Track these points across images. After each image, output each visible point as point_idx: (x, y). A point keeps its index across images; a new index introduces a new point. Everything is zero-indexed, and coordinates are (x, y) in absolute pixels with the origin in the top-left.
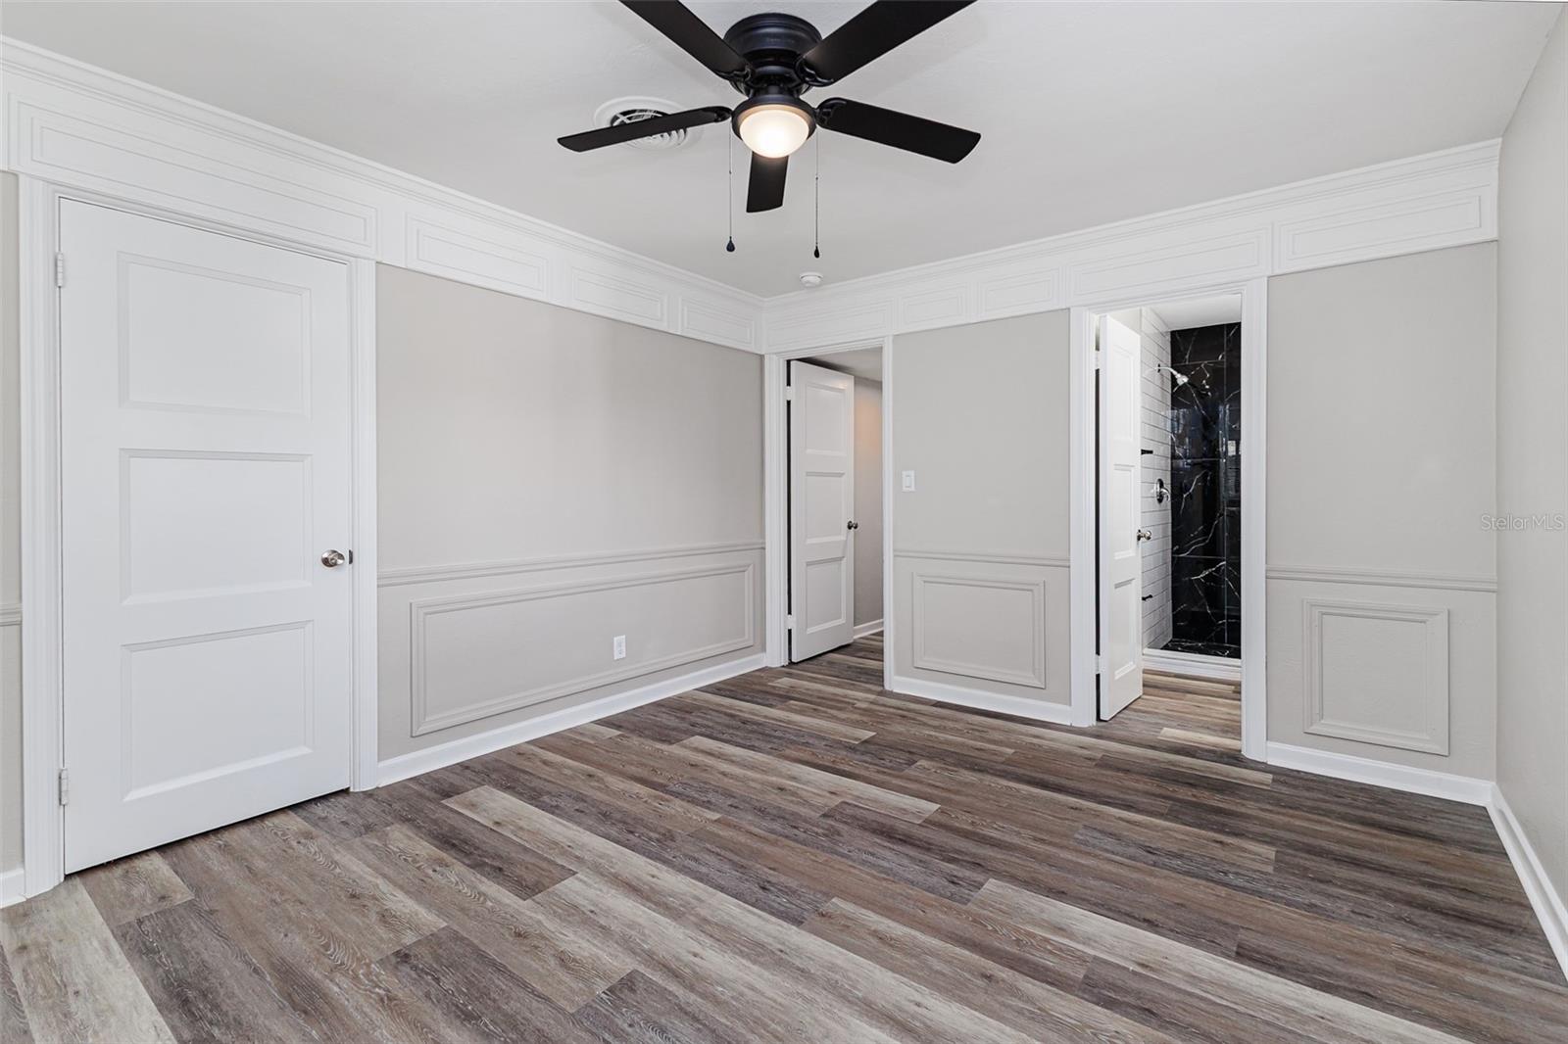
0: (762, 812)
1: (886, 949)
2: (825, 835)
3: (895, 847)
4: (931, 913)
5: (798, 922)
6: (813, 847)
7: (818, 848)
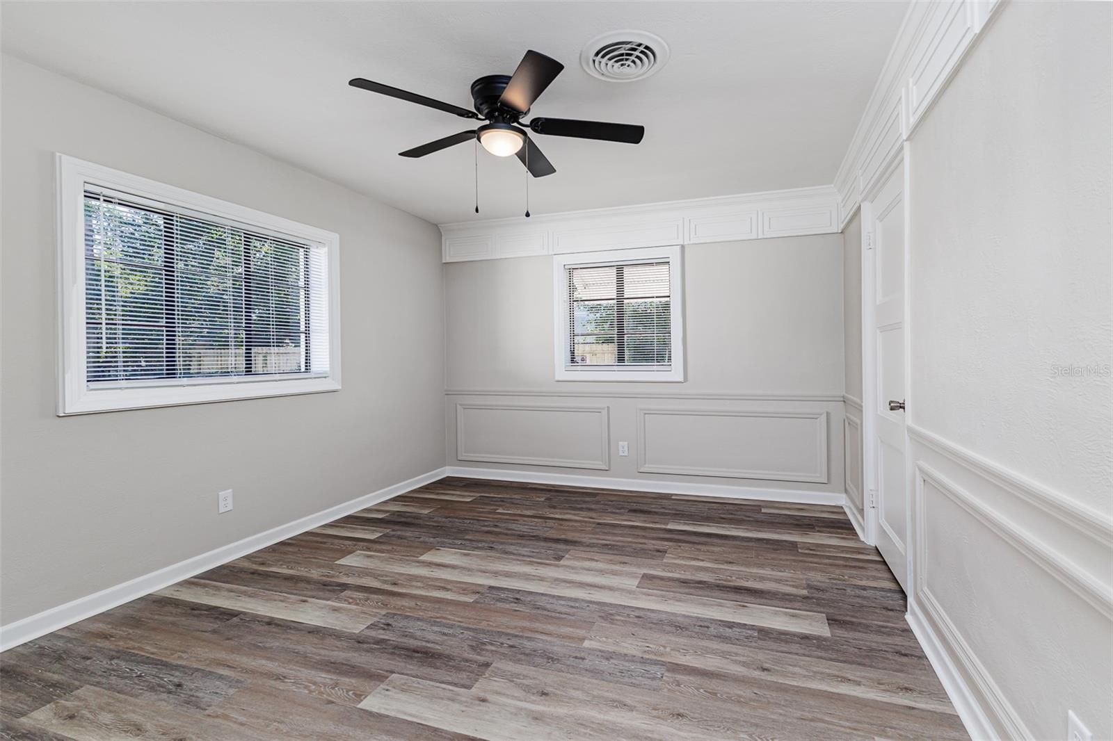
0: (549, 658)
1: (443, 585)
2: (484, 644)
3: (424, 644)
4: (412, 604)
5: (491, 588)
6: (492, 631)
7: (488, 631)
